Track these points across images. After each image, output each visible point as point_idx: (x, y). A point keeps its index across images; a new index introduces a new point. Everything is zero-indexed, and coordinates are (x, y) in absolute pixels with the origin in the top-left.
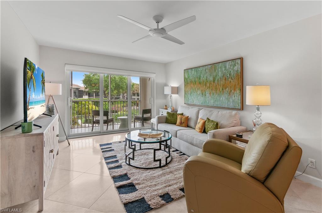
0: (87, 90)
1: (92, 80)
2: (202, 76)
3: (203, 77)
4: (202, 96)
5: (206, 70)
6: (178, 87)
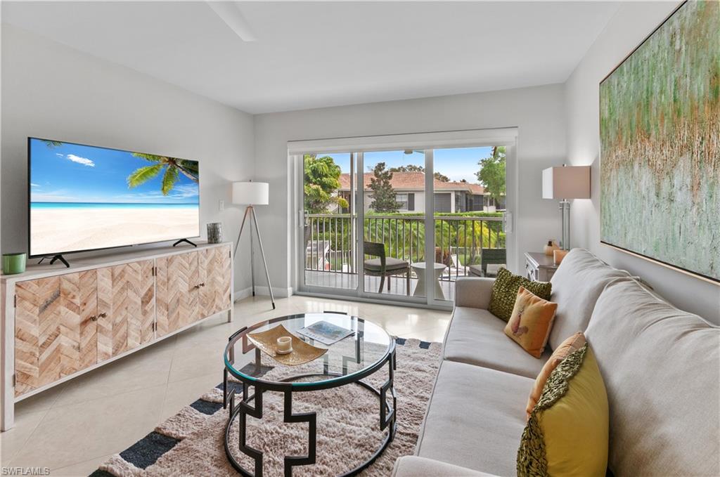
0: (489, 194)
1: (497, 172)
2: (656, 87)
3: (661, 92)
4: (657, 206)
5: (672, 43)
6: (590, 167)
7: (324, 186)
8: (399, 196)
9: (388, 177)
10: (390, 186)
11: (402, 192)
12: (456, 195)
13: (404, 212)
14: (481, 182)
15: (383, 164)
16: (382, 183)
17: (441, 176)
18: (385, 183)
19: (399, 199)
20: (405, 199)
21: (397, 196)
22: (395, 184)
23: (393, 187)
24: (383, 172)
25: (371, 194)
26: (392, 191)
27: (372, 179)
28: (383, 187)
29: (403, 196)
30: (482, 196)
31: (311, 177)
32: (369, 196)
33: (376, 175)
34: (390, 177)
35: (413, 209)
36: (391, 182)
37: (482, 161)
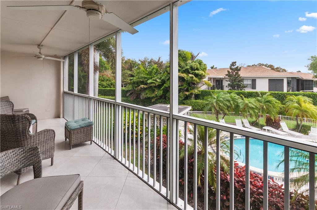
7: (197, 75)
8: (246, 81)
9: (238, 69)
10: (239, 75)
11: (247, 78)
12: (287, 80)
13: (248, 90)
14: (311, 71)
15: (235, 63)
16: (234, 73)
17: (281, 69)
18: (236, 73)
19: (245, 82)
20: (250, 82)
21: (244, 81)
22: (242, 74)
23: (241, 76)
24: (235, 67)
25: (227, 80)
26: (240, 78)
27: (228, 71)
28: (235, 75)
29: (248, 81)
30: (312, 81)
31: (190, 71)
32: (226, 81)
33: (231, 68)
34: (239, 70)
35: (255, 89)
36: (240, 73)
37: (312, 57)
